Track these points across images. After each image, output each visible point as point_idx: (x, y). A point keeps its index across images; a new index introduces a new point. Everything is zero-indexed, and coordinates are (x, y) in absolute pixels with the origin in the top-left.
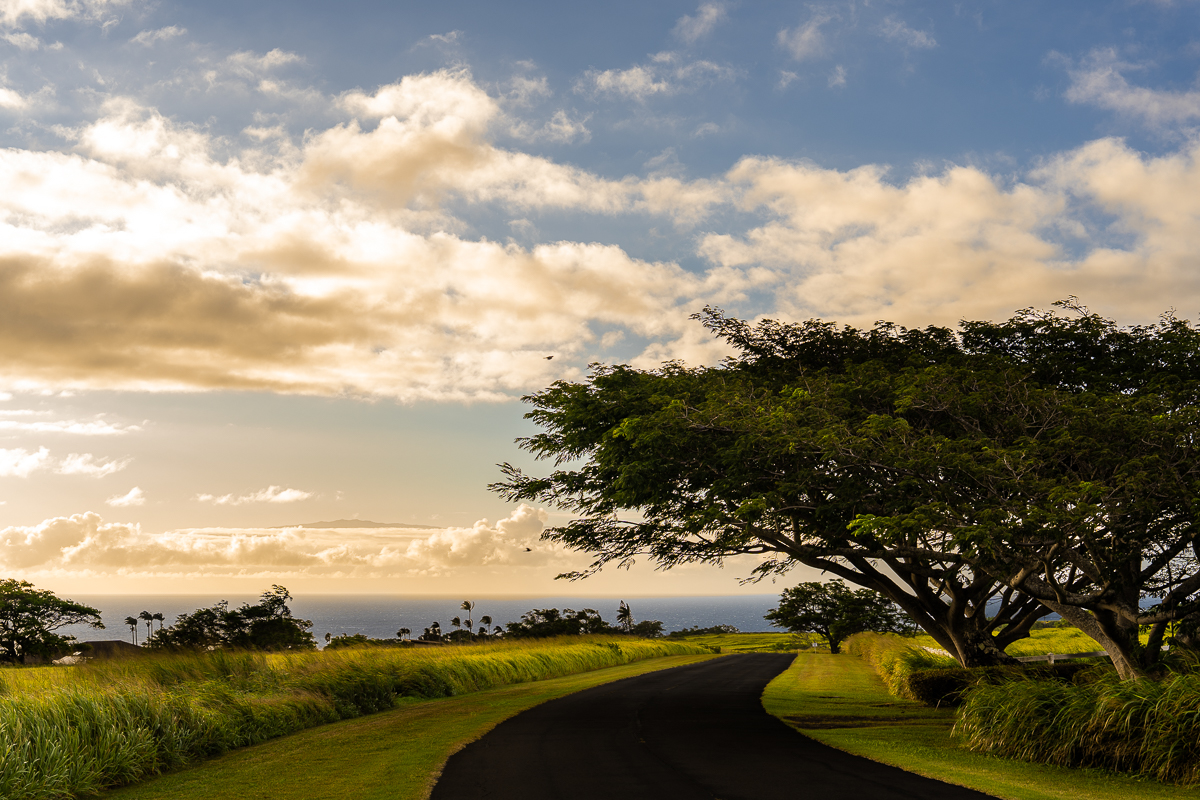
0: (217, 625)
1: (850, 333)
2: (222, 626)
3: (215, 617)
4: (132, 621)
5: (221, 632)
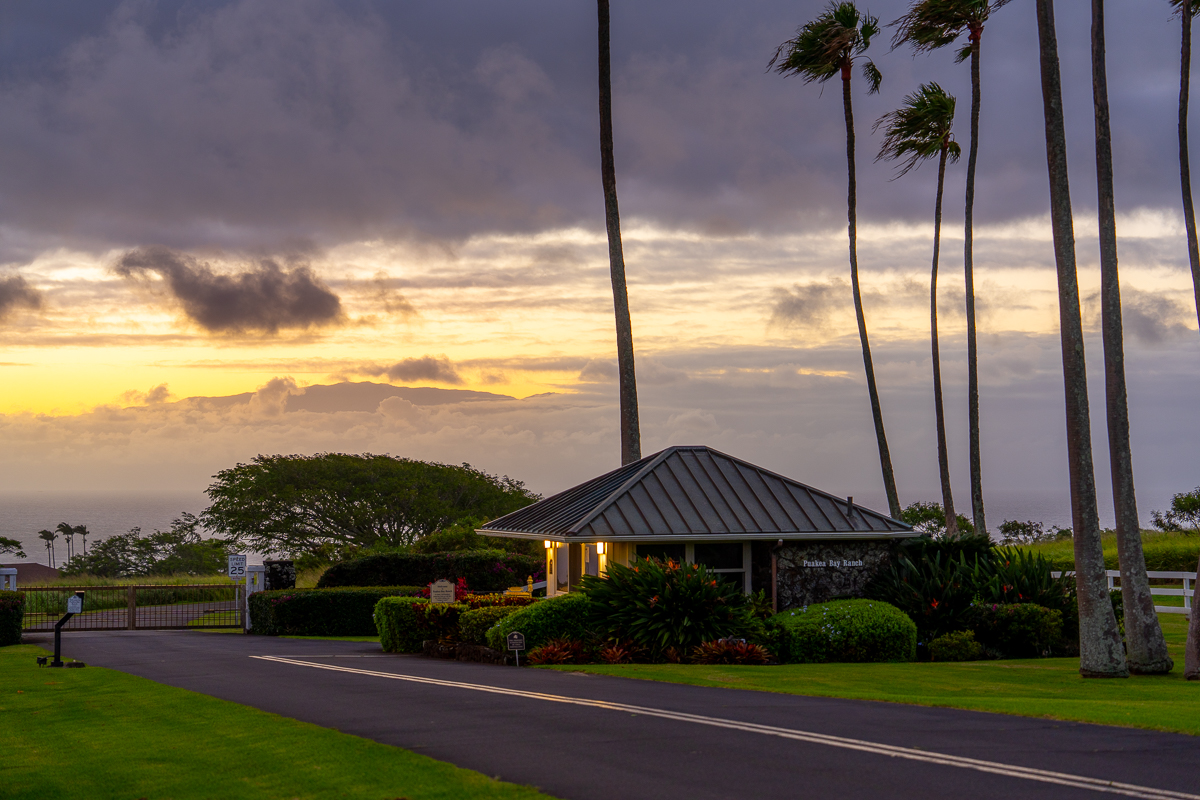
0: (129, 550)
1: (416, 462)
2: (133, 552)
3: (128, 544)
4: (48, 536)
5: (133, 558)
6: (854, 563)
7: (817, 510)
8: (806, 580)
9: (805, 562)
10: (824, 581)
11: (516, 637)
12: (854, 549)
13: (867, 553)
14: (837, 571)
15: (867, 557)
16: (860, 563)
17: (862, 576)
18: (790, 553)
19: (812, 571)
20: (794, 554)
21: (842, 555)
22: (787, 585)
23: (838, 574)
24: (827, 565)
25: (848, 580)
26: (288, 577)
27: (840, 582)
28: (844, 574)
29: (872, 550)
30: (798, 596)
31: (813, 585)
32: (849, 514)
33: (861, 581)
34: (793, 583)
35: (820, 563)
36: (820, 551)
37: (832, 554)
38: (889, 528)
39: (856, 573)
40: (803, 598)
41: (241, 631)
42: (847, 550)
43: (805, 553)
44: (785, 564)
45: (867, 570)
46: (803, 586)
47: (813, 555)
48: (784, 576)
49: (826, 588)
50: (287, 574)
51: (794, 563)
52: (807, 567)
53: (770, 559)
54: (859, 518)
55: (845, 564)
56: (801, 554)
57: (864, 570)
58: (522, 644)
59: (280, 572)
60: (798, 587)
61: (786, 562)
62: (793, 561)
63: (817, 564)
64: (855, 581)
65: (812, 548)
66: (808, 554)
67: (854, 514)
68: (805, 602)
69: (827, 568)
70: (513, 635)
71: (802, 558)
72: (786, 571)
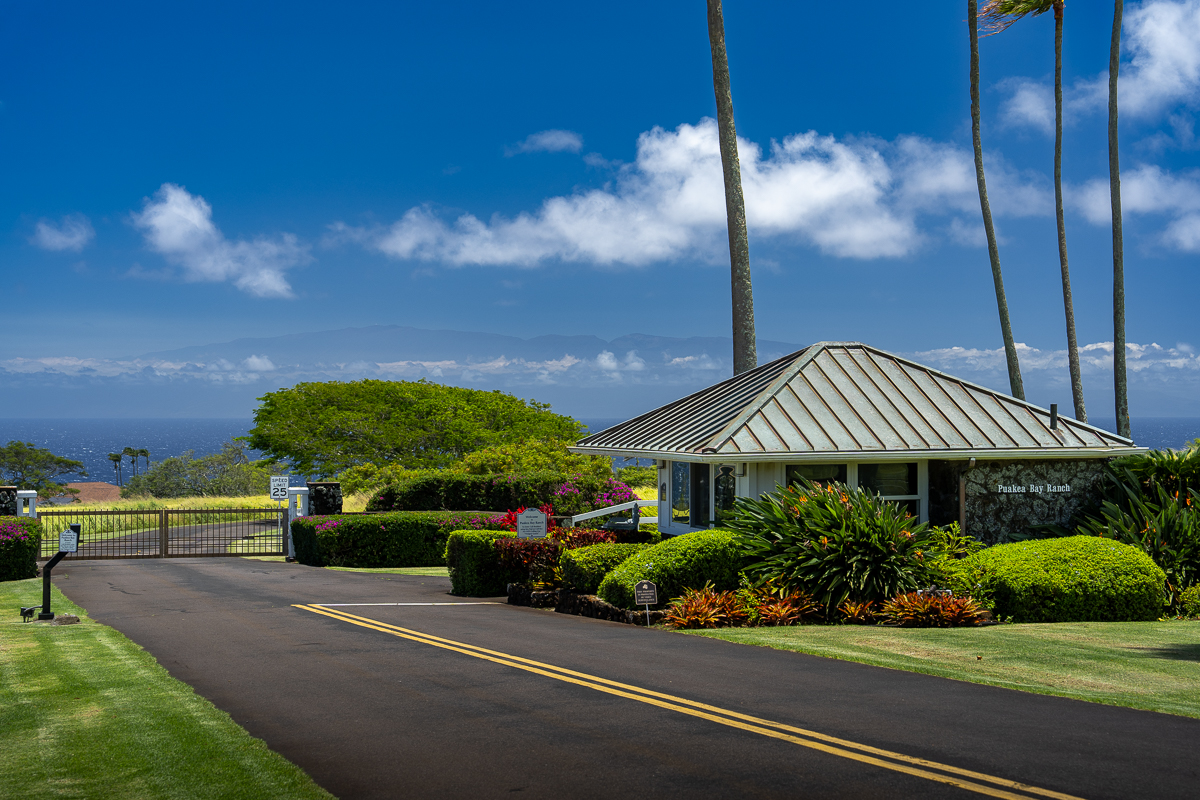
4: (117, 459)
6: (1061, 489)
7: (1012, 420)
8: (1000, 509)
9: (1000, 487)
10: (1024, 512)
11: (645, 587)
12: (1060, 471)
13: (1076, 476)
14: (1040, 498)
15: (1075, 481)
16: (1068, 488)
17: (1070, 505)
18: (981, 476)
19: (1008, 498)
20: (986, 476)
21: (1045, 478)
22: (978, 517)
23: (1040, 502)
24: (1028, 491)
25: (1053, 509)
26: (334, 501)
27: (1043, 513)
28: (1048, 502)
29: (1082, 471)
30: (992, 530)
31: (1010, 515)
32: (1053, 426)
33: (1069, 510)
34: (985, 514)
35: (1019, 488)
36: (1019, 472)
37: (1033, 476)
38: (1107, 444)
39: (1062, 501)
40: (998, 532)
41: (282, 558)
42: (1051, 471)
43: (999, 475)
44: (974, 489)
45: (1075, 496)
46: (997, 515)
47: (1009, 478)
48: (974, 504)
49: (1025, 519)
50: (334, 497)
51: (986, 488)
52: (1002, 493)
53: (958, 483)
54: (1066, 431)
55: (1049, 489)
56: (995, 476)
57: (1072, 496)
58: (653, 597)
59: (326, 495)
60: (991, 518)
61: (976, 487)
62: (985, 486)
63: (1015, 489)
64: (1061, 511)
65: (1008, 470)
66: (1003, 477)
67: (1059, 425)
68: (1000, 538)
69: (1027, 494)
70: (642, 584)
71: (995, 481)
72: (976, 498)
